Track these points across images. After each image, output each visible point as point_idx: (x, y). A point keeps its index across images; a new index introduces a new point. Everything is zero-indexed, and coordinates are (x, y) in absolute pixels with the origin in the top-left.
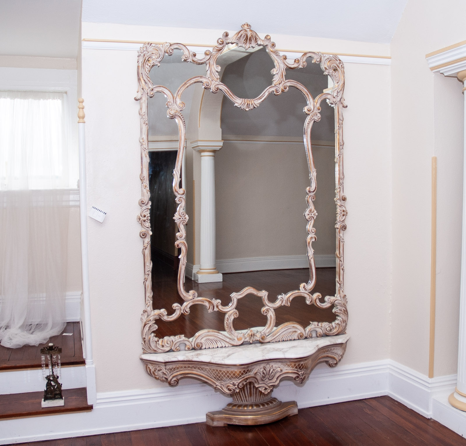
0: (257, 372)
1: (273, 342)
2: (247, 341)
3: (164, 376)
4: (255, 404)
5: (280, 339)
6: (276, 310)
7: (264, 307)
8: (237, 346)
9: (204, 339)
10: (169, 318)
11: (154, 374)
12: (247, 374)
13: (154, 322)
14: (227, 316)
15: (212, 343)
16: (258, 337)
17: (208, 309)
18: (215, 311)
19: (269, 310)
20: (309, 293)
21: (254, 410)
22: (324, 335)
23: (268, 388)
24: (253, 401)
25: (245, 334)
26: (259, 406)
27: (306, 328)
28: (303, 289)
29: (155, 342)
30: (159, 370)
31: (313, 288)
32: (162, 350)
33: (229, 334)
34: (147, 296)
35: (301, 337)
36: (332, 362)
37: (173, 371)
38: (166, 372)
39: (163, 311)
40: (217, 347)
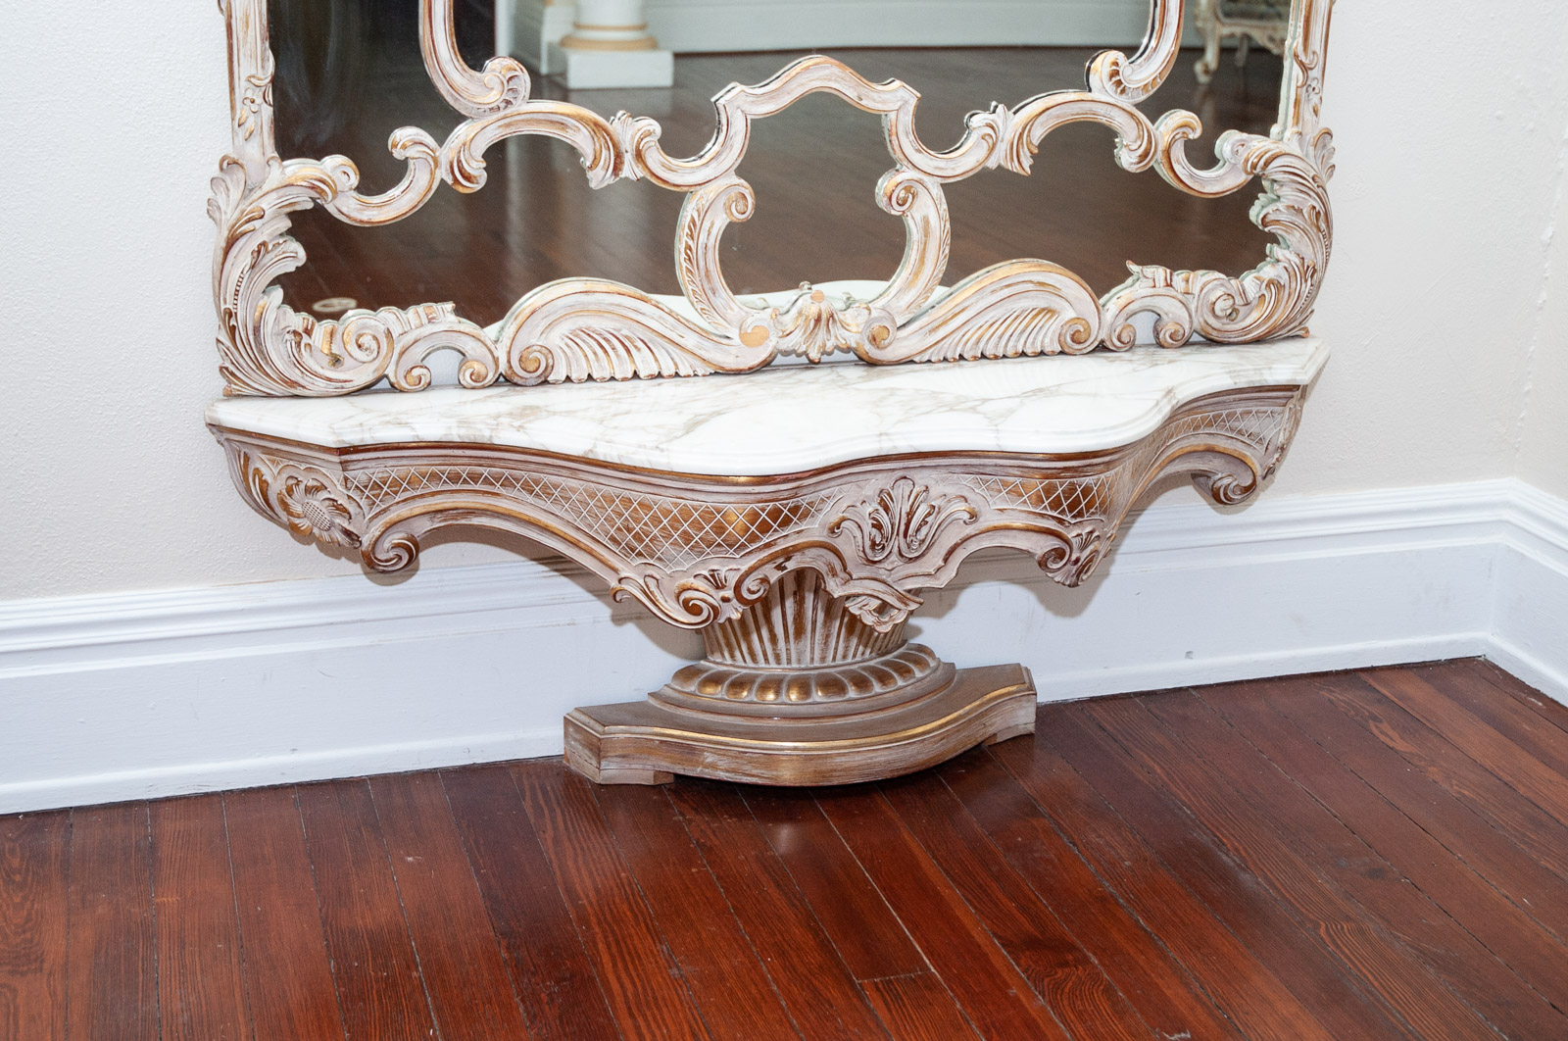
0: (844, 519)
1: (929, 361)
2: (794, 351)
3: (338, 521)
4: (819, 675)
5: (969, 344)
6: (957, 193)
7: (893, 172)
8: (738, 373)
9: (565, 328)
10: (367, 205)
11: (285, 506)
12: (791, 529)
13: (287, 224)
14: (689, 211)
15: (606, 352)
16: (853, 332)
17: (590, 168)
18: (626, 179)
19: (920, 188)
20: (1138, 106)
21: (816, 709)
22: (1196, 338)
23: (897, 604)
24: (812, 659)
25: (785, 309)
26: (841, 689)
27: (1106, 297)
28: (1109, 86)
29: (289, 337)
30: (308, 490)
31: (1160, 82)
32: (330, 380)
33: (699, 307)
34: (243, 78)
35: (1080, 344)
36: (1226, 481)
37: (387, 494)
38: (349, 497)
39: (337, 168)
40: (630, 375)
